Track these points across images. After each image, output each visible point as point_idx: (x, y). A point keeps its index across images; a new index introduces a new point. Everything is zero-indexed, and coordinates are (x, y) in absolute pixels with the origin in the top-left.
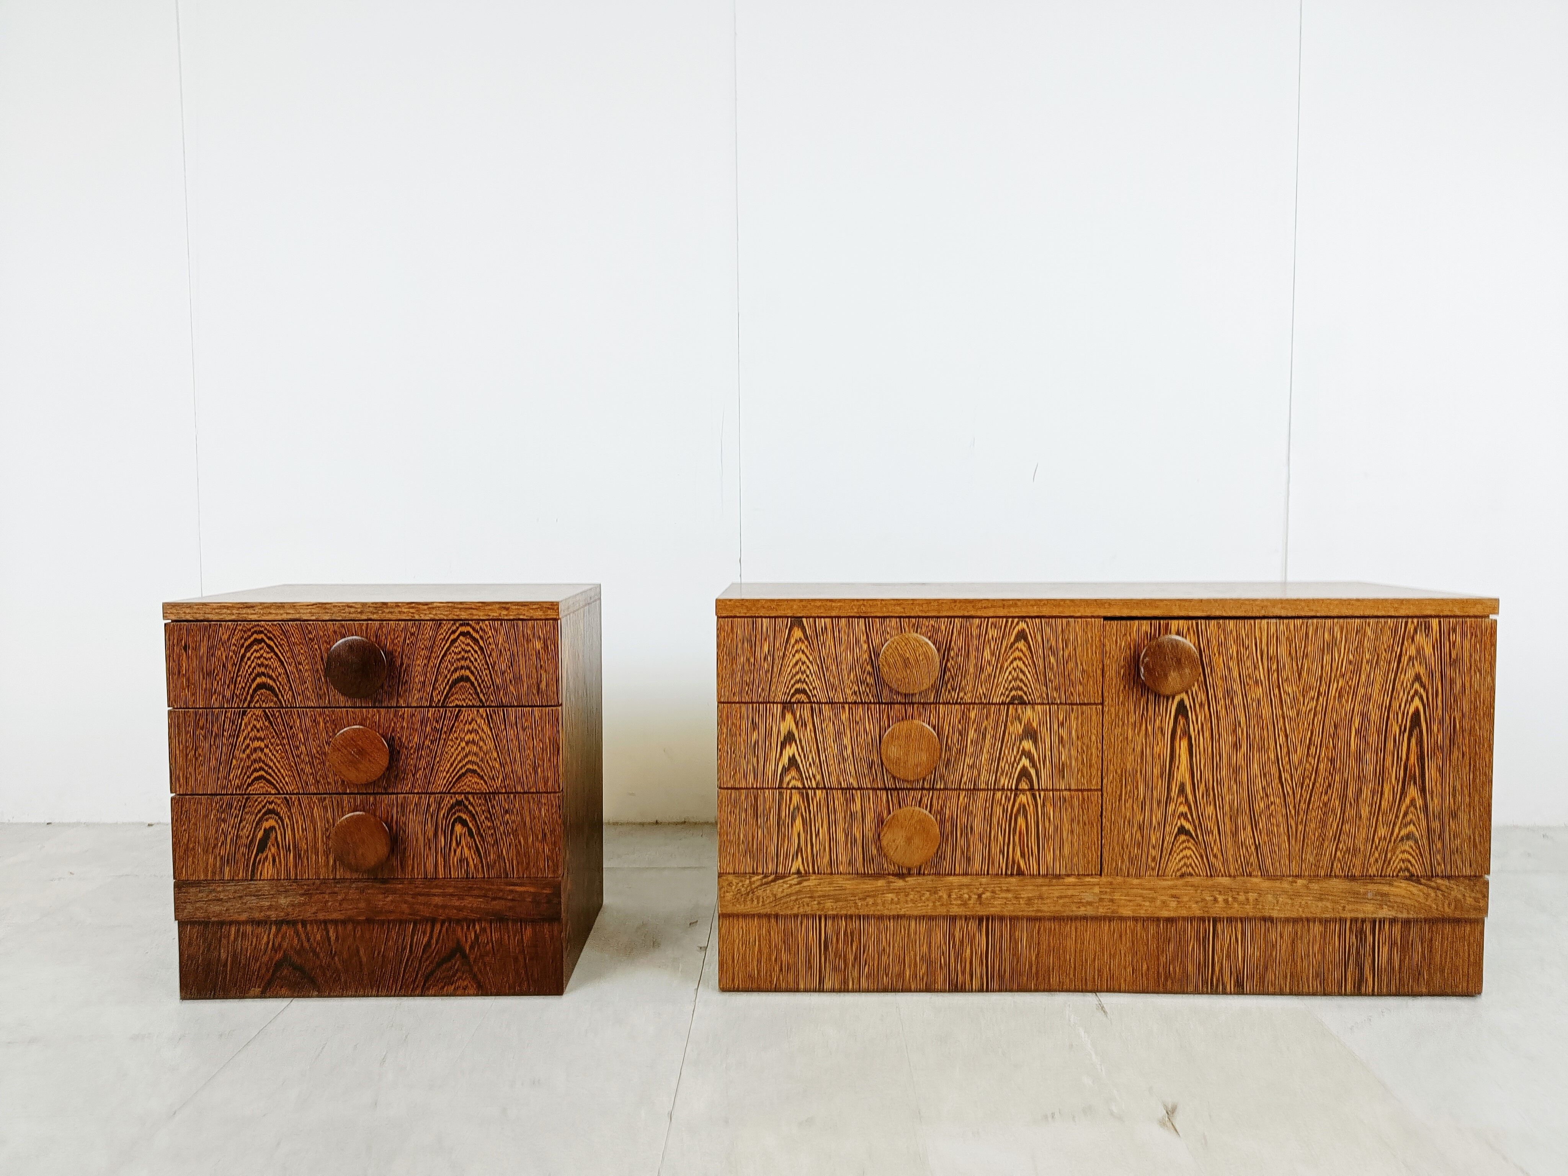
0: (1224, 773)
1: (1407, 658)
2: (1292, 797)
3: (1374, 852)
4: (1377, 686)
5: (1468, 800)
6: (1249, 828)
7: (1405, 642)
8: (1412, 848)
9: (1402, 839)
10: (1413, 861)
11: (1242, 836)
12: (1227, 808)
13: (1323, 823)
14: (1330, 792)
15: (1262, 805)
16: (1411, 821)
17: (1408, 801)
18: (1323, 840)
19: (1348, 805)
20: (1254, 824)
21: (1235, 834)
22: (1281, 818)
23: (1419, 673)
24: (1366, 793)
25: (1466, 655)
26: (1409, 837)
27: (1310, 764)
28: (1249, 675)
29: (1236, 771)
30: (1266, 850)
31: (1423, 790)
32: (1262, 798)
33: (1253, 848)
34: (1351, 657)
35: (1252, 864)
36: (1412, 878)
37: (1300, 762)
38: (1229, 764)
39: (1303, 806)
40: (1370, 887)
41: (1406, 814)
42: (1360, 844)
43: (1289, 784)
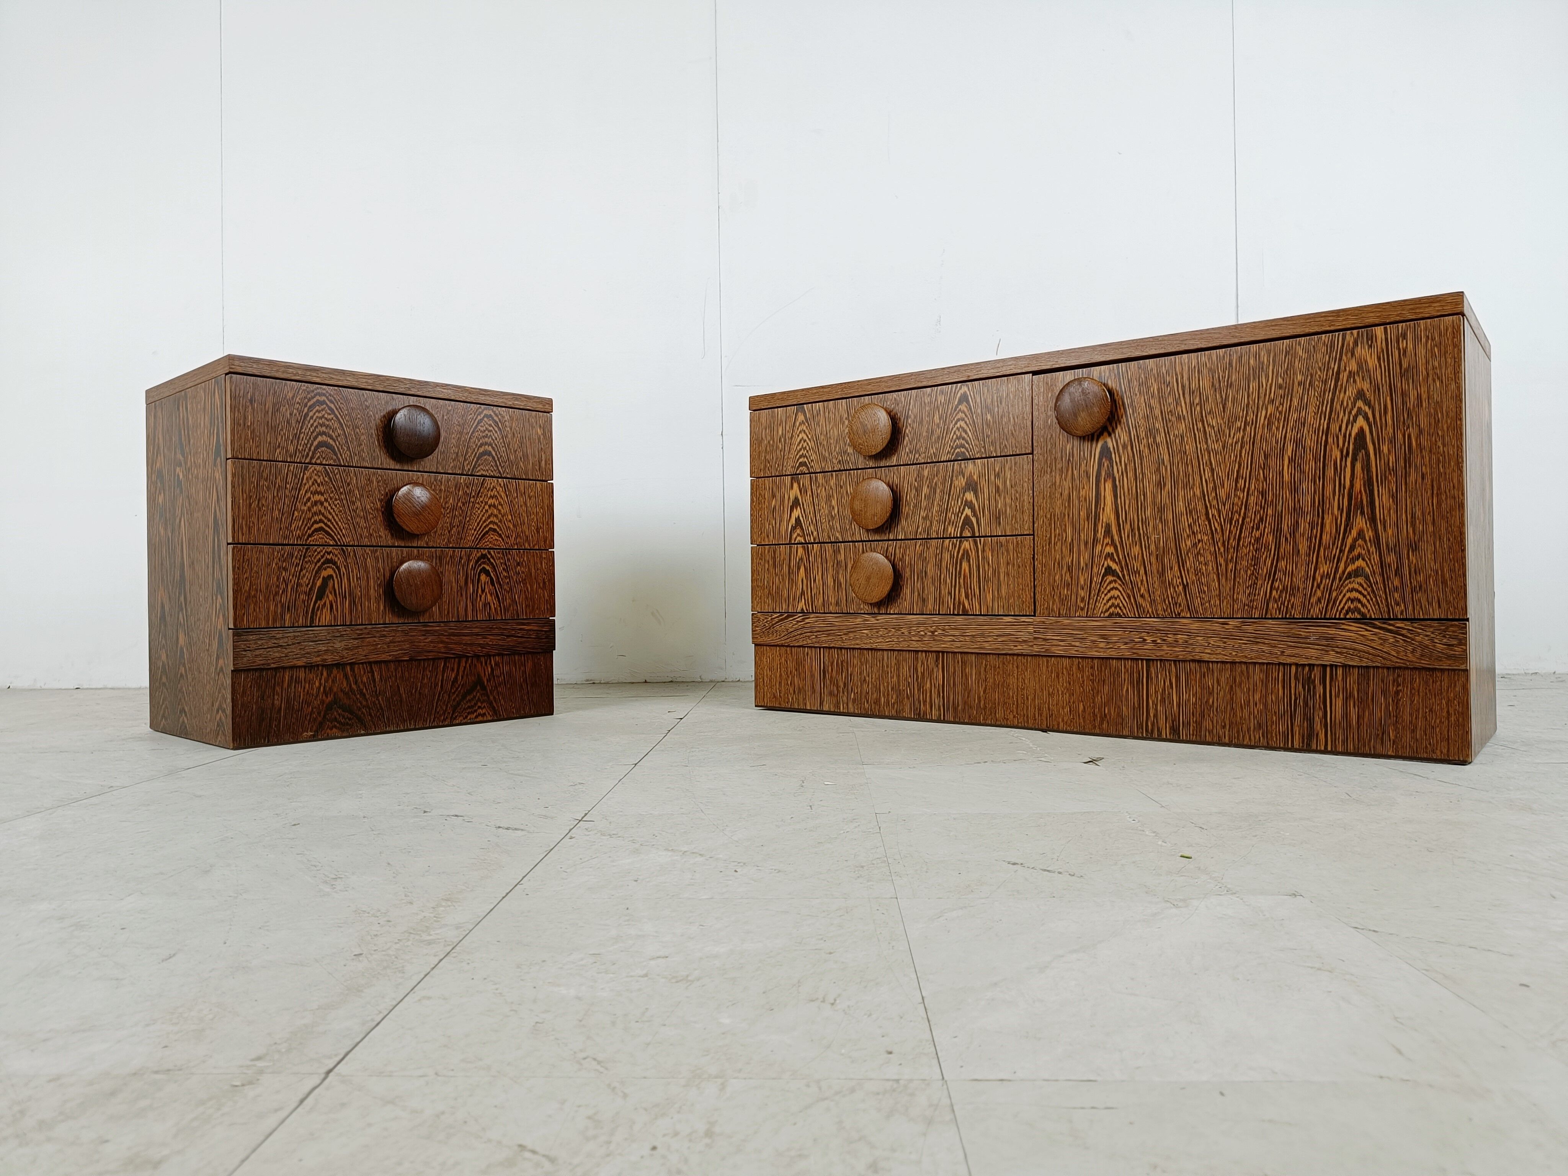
0: (1148, 513)
1: (1346, 374)
2: (1220, 533)
3: (1316, 591)
4: (1312, 409)
5: (1431, 529)
6: (1176, 568)
7: (1344, 357)
8: (1361, 585)
9: (1349, 576)
10: (1364, 601)
11: (1169, 575)
12: (1153, 547)
13: (1256, 560)
14: (1262, 527)
15: (1189, 543)
16: (1359, 556)
17: (1354, 533)
18: (1257, 578)
19: (1283, 540)
20: (1181, 563)
21: (1162, 573)
22: (1209, 556)
23: (1363, 390)
24: (1303, 526)
25: (1421, 362)
26: (1357, 573)
27: (1239, 498)
28: (1171, 411)
29: (1161, 510)
30: (1194, 589)
31: (1373, 520)
32: (1188, 536)
33: (1181, 588)
34: (1280, 381)
35: (1180, 605)
36: (1363, 620)
37: (1228, 496)
38: (1154, 503)
39: (1233, 543)
40: (1313, 629)
41: (1352, 548)
42: (1297, 581)
43: (1217, 520)
